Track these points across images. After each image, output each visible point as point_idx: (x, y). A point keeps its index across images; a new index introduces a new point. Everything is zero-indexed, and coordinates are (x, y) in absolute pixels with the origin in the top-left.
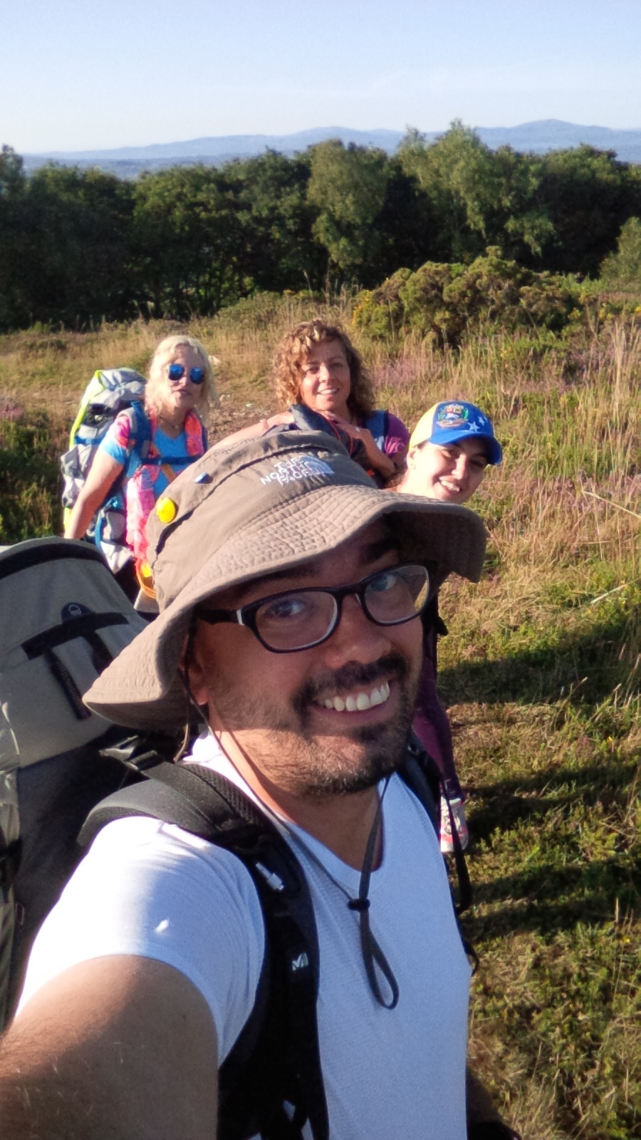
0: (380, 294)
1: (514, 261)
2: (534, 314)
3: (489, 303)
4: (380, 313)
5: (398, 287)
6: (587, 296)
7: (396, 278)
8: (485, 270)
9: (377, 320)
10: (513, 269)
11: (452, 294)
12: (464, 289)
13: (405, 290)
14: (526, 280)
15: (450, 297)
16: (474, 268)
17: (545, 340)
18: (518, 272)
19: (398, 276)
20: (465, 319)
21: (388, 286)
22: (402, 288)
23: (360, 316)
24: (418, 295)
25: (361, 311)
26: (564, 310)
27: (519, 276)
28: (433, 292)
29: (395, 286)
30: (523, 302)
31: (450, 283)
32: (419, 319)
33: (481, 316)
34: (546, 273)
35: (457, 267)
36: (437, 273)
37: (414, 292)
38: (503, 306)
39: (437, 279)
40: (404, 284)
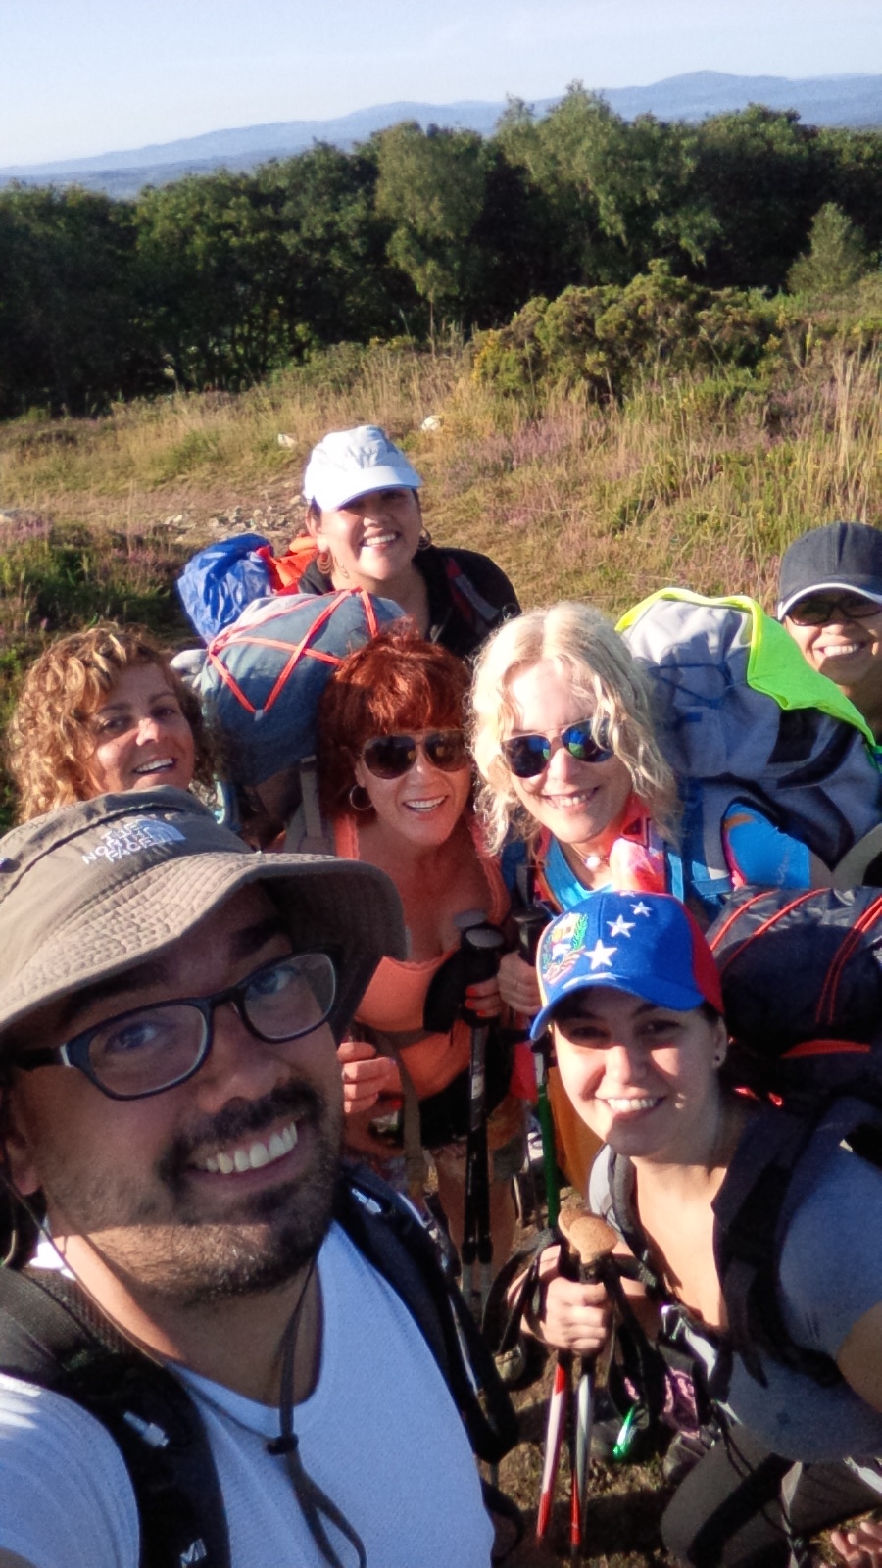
0: (508, 335)
1: (685, 278)
2: (718, 347)
3: (658, 337)
4: (511, 361)
5: (534, 323)
6: (787, 318)
7: (528, 312)
8: (649, 291)
9: (507, 370)
10: (684, 288)
11: (608, 328)
12: (623, 320)
13: (544, 327)
14: (703, 302)
15: (605, 332)
16: (632, 292)
17: (737, 380)
18: (691, 291)
19: (531, 308)
20: (625, 361)
21: (519, 323)
22: (539, 324)
23: (484, 367)
24: (561, 332)
25: (485, 359)
26: (755, 339)
27: (693, 297)
28: (580, 327)
29: (528, 322)
30: (703, 332)
31: (603, 313)
32: (565, 364)
33: (647, 354)
34: (728, 290)
35: (611, 291)
36: (585, 300)
37: (557, 328)
38: (676, 338)
39: (585, 308)
40: (540, 319)
